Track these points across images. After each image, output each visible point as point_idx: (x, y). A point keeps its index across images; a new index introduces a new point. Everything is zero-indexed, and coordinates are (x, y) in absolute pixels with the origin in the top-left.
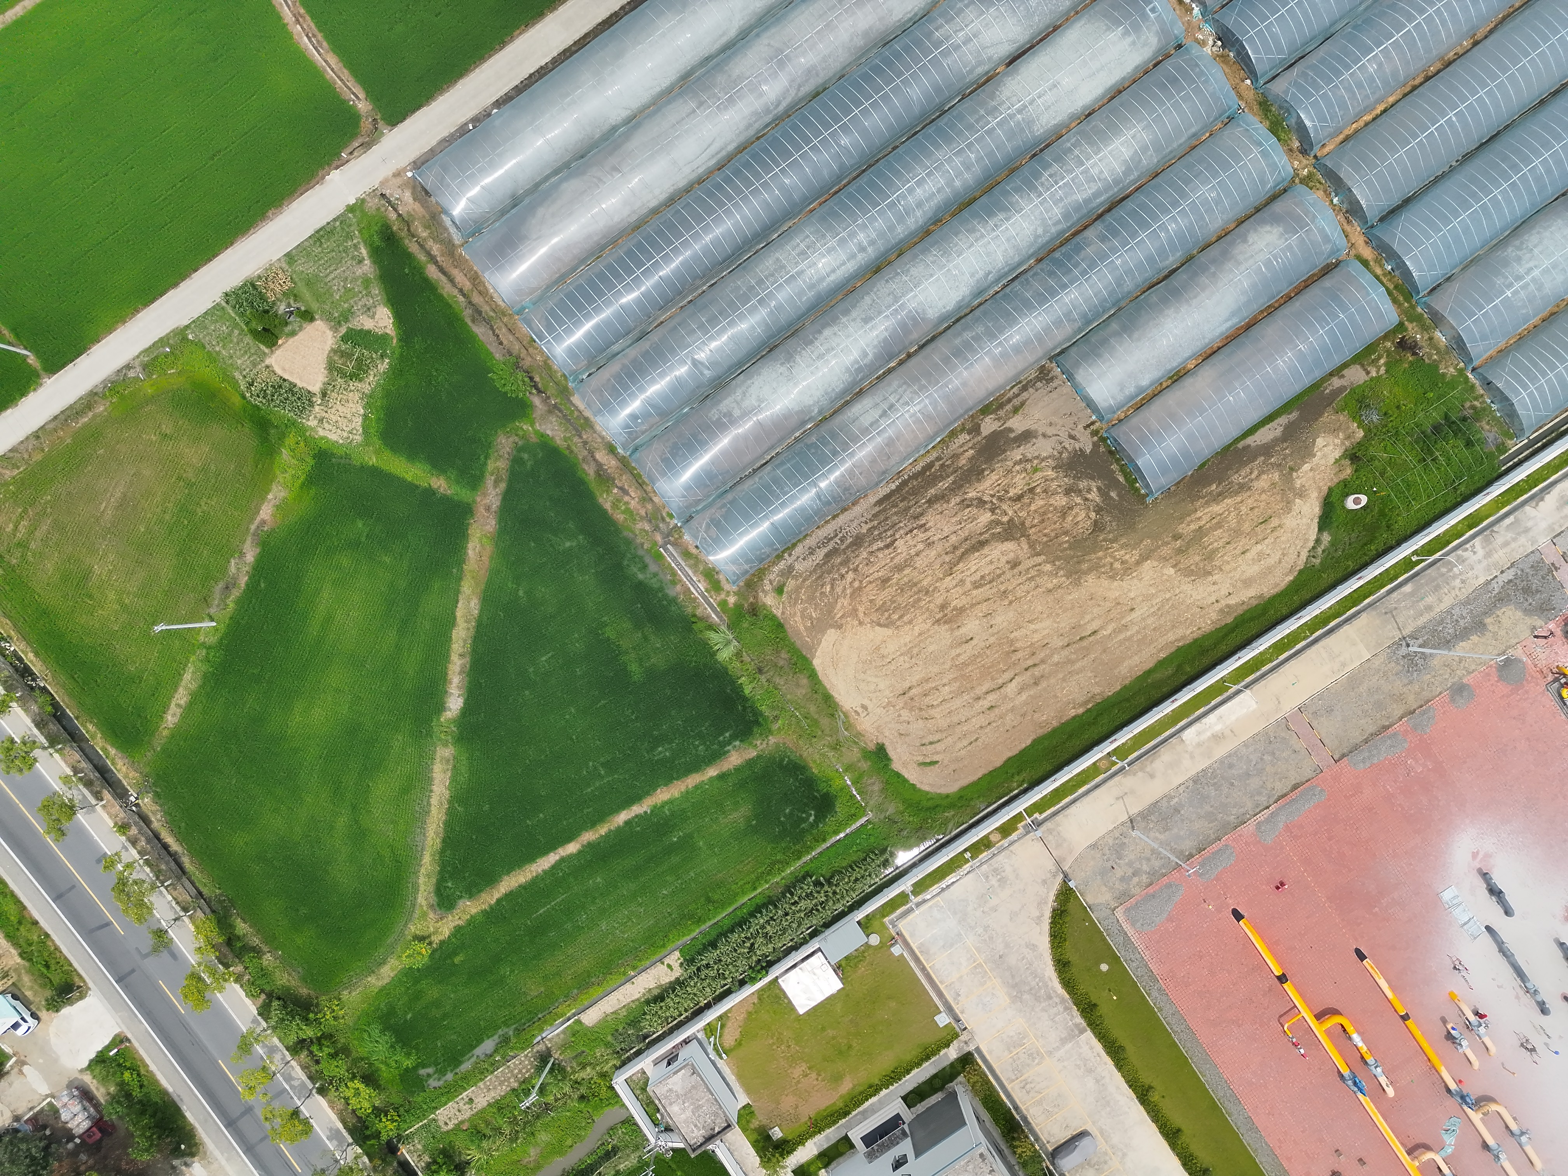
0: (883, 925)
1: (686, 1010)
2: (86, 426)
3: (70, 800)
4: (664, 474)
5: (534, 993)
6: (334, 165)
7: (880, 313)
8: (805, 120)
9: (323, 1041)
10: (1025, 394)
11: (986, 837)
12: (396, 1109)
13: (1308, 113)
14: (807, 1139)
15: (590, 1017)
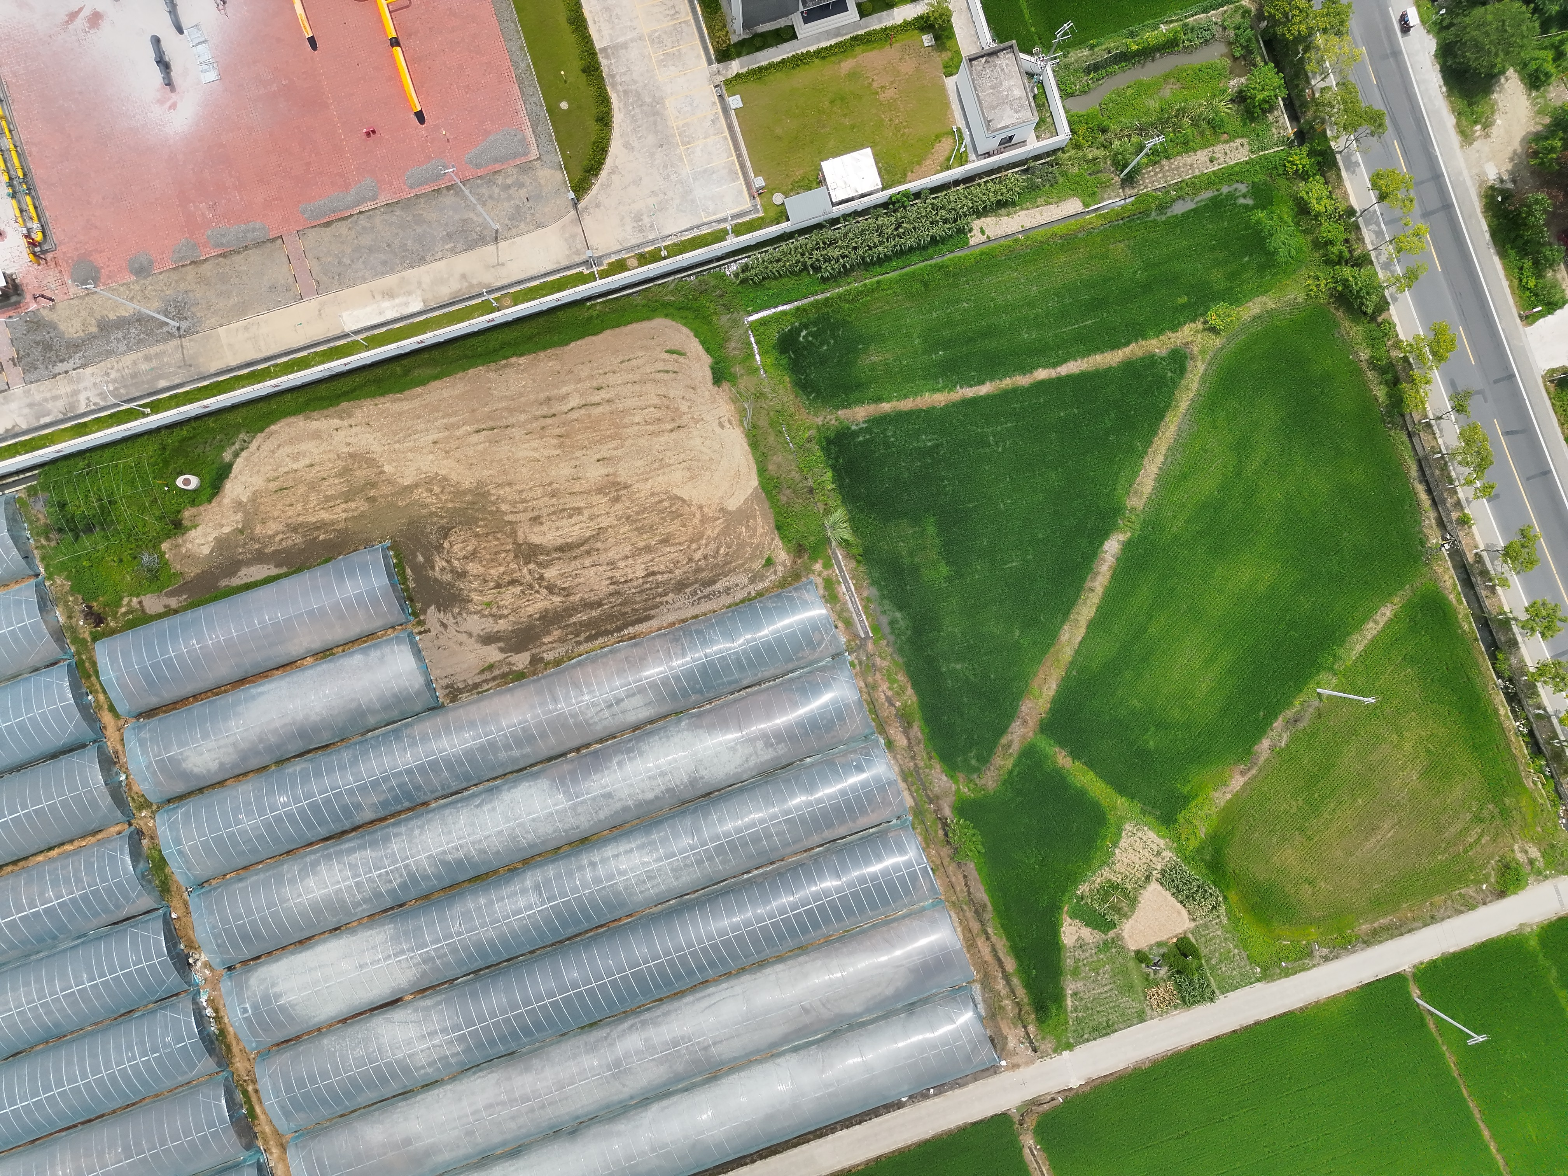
0: (765, 210)
1: (979, 185)
2: (1384, 915)
3: (1506, 562)
4: (847, 706)
5: (1121, 245)
6: (1073, 1092)
7: (594, 799)
8: (610, 1003)
9: (1336, 259)
10: (478, 679)
11: (641, 265)
12: (1286, 173)
13: (125, 869)
14: (900, 26)
15: (1073, 206)
